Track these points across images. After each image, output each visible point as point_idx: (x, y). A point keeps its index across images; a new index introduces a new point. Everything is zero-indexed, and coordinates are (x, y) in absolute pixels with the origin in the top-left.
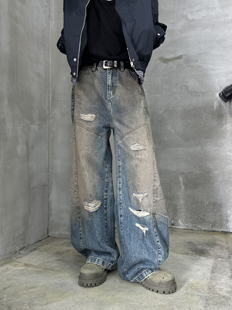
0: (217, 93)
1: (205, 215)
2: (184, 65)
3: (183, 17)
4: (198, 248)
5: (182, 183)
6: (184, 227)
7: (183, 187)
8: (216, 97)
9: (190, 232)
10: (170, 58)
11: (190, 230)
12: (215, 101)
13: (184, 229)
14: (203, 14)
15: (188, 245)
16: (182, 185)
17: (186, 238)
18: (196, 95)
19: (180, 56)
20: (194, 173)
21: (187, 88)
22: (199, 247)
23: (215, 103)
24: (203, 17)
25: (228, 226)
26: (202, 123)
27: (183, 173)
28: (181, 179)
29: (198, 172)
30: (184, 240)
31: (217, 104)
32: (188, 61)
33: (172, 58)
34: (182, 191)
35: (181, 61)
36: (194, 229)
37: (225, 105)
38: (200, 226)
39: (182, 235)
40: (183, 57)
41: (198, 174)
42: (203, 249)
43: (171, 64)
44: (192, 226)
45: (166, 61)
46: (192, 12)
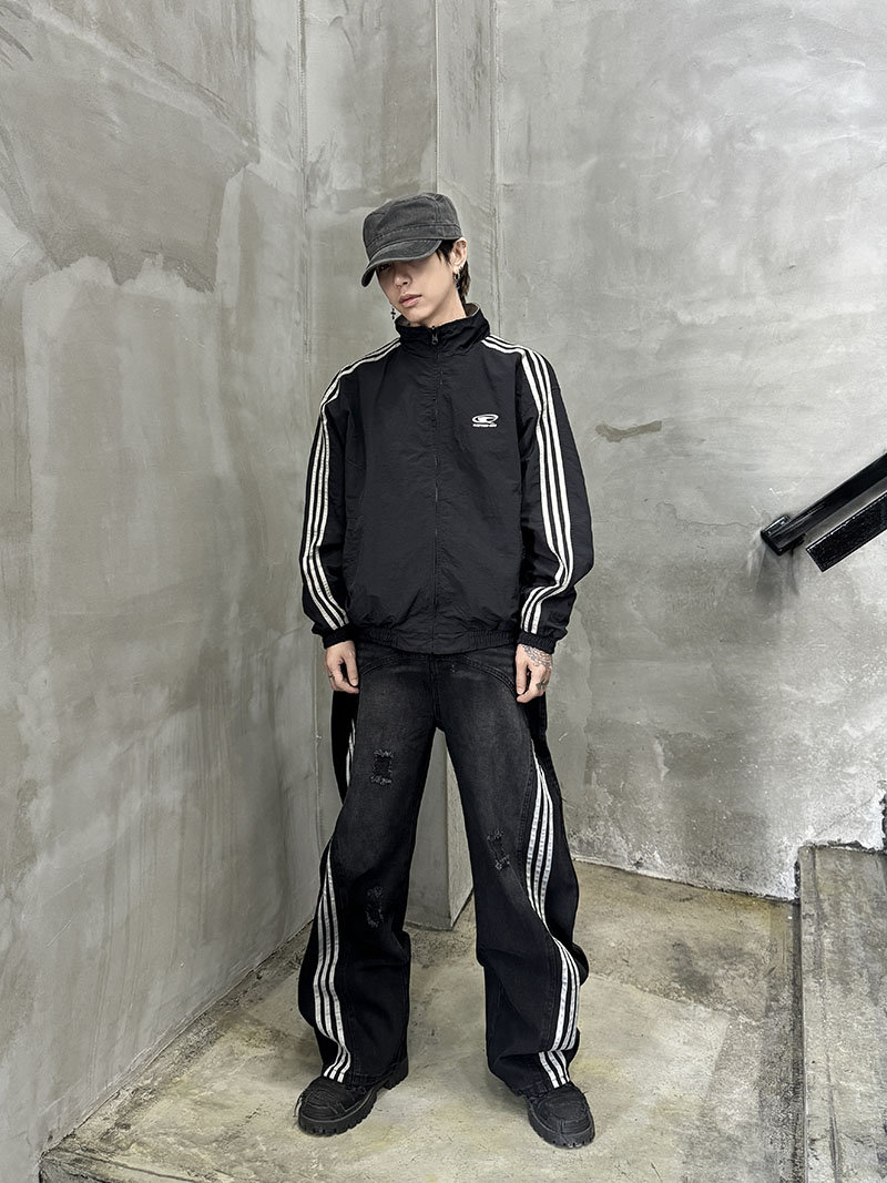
0: (756, 529)
1: (722, 844)
2: (666, 450)
3: (666, 318)
5: (660, 760)
6: (670, 874)
7: (665, 770)
8: (751, 542)
9: (684, 896)
10: (626, 429)
11: (684, 884)
12: (751, 548)
13: (670, 881)
14: (720, 310)
16: (661, 765)
17: (670, 924)
18: (699, 530)
19: (655, 422)
20: (694, 736)
21: (674, 510)
23: (750, 556)
24: (720, 318)
25: (784, 883)
26: (715, 604)
27: (665, 735)
28: (659, 749)
29: (703, 735)
31: (756, 559)
32: (678, 437)
33: (633, 428)
34: (662, 779)
35: (657, 437)
36: (695, 882)
37: (778, 562)
38: (711, 873)
40: (664, 428)
41: (705, 739)
43: (628, 443)
44: (691, 874)
45: (616, 435)
46: (689, 303)
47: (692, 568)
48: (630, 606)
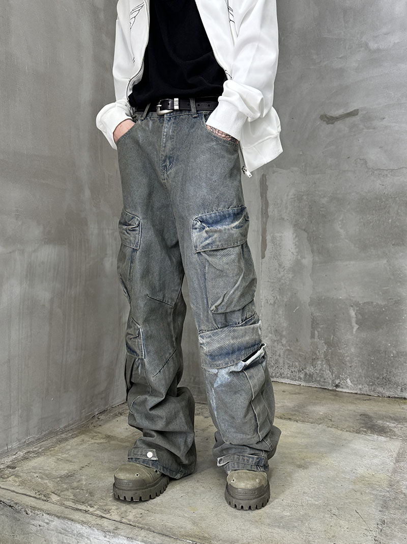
1: (390, 372)
2: (361, 126)
3: (362, 47)
4: (376, 423)
5: (354, 320)
6: (356, 390)
7: (356, 327)
9: (365, 399)
10: (337, 116)
11: (365, 395)
13: (356, 393)
15: (360, 419)
16: (354, 324)
17: (358, 408)
18: (381, 174)
19: (355, 110)
20: (375, 304)
21: (366, 163)
22: (378, 422)
24: (395, 44)
26: (390, 221)
27: (357, 304)
28: (353, 313)
29: (381, 302)
30: (355, 411)
32: (368, 118)
33: (342, 115)
34: (354, 333)
35: (356, 119)
36: (372, 393)
38: (382, 389)
39: (352, 403)
40: (360, 113)
41: (381, 305)
42: (385, 425)
43: (339, 125)
44: (369, 390)
45: (331, 120)
46: (376, 37)
47: (376, 199)
48: (338, 227)
